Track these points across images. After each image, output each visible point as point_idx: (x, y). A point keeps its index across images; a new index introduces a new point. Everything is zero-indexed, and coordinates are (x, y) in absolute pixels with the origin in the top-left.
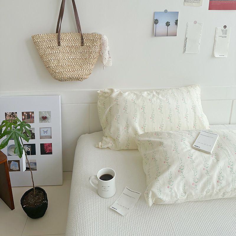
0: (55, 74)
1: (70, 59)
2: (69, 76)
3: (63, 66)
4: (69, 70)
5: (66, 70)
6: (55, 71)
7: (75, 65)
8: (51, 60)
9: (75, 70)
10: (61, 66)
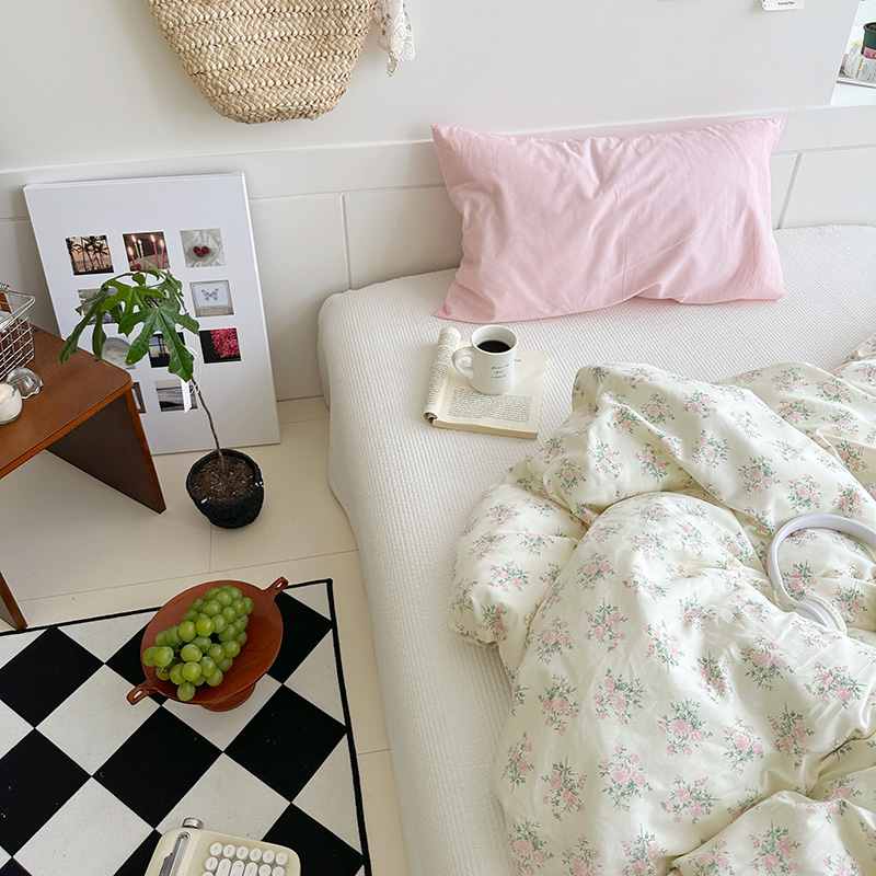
0: (223, 97)
1: (272, 39)
2: (274, 105)
3: (250, 67)
4: (271, 83)
5: (264, 84)
6: (223, 89)
7: (290, 64)
8: (204, 48)
9: (292, 82)
10: (243, 68)
